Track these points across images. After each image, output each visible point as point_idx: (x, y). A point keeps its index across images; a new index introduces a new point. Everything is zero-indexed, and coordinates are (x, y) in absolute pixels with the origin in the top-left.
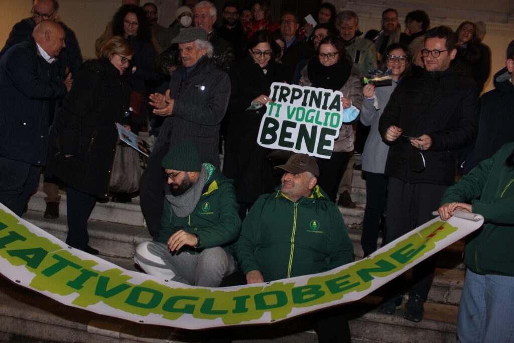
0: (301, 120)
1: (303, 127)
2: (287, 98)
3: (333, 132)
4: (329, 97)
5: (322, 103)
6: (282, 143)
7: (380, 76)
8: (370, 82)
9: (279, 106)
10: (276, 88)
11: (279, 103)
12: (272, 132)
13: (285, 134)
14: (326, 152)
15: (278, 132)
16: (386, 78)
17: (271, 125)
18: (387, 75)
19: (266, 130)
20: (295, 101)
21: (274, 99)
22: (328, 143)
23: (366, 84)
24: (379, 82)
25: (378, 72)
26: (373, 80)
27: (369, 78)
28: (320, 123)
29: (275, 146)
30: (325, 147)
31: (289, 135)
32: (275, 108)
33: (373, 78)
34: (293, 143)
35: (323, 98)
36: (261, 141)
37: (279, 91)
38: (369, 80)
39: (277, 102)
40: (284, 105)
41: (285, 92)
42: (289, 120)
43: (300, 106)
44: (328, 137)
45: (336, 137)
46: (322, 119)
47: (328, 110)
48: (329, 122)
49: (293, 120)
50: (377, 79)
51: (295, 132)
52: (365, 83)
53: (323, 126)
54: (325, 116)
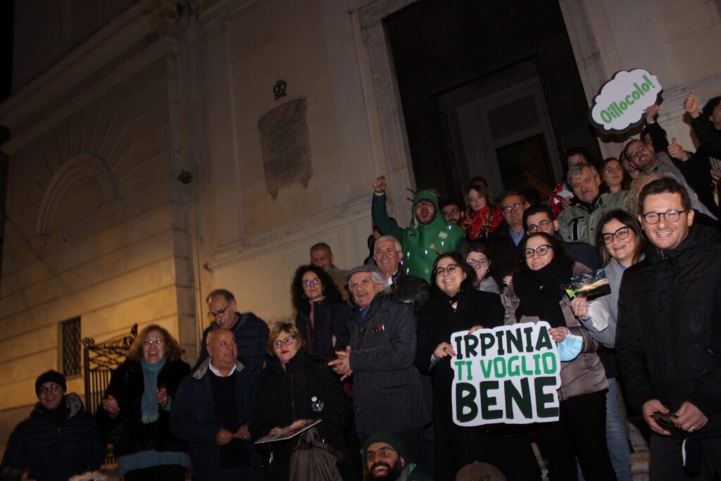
7: (591, 282)
8: (577, 294)
16: (600, 283)
18: (599, 279)
23: (573, 298)
24: (591, 291)
25: (586, 278)
26: (580, 290)
27: (573, 288)
33: (581, 287)
38: (574, 292)
50: (586, 287)
52: (571, 296)
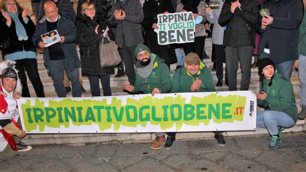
0: (177, 28)
1: (178, 31)
2: (167, 20)
3: (192, 30)
4: (187, 15)
5: (184, 19)
6: (170, 41)
9: (164, 25)
10: (160, 17)
11: (164, 23)
12: (164, 37)
13: (170, 37)
14: (191, 39)
15: (167, 36)
17: (163, 34)
19: (161, 37)
20: (171, 21)
21: (161, 22)
22: (192, 35)
28: (186, 28)
29: (168, 43)
30: (191, 37)
31: (173, 36)
32: (162, 26)
34: (176, 40)
35: (184, 16)
36: (160, 43)
37: (162, 18)
39: (162, 23)
40: (167, 24)
41: (165, 18)
42: (171, 30)
43: (174, 22)
44: (191, 33)
45: (194, 32)
46: (186, 25)
47: (188, 21)
48: (189, 26)
49: (173, 29)
51: (175, 34)
53: (187, 29)
54: (187, 24)
